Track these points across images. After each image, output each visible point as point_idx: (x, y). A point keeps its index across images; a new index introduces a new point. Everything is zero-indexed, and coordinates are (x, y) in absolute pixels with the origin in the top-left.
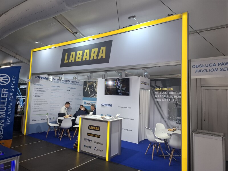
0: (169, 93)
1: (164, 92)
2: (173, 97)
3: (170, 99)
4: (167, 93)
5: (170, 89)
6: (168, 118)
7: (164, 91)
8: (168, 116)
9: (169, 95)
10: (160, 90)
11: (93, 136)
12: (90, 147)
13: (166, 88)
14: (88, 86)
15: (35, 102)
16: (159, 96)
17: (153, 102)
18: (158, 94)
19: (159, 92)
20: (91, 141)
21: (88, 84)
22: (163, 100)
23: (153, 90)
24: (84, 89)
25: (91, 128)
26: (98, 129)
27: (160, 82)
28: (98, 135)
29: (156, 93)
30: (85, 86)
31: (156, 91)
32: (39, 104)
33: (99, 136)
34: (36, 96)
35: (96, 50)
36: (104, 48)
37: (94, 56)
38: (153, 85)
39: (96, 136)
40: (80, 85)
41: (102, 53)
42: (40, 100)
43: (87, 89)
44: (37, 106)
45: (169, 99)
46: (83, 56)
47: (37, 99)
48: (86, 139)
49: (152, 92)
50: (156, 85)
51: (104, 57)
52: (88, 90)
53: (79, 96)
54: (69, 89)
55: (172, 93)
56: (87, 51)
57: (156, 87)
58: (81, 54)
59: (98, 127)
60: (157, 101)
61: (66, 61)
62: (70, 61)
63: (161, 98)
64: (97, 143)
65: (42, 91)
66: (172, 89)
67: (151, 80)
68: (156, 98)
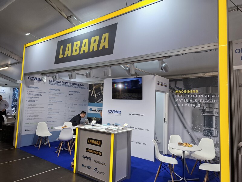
0: (193, 96)
1: (186, 95)
2: (199, 101)
3: (195, 103)
4: (190, 96)
5: (194, 91)
6: (192, 128)
7: (186, 93)
8: (192, 125)
9: (193, 98)
10: (181, 93)
11: (93, 153)
12: (89, 168)
13: (190, 89)
14: (94, 90)
15: (28, 108)
16: (180, 100)
17: (172, 108)
18: (178, 98)
19: (180, 95)
20: (90, 159)
21: (94, 88)
22: (186, 105)
23: (173, 92)
24: (90, 93)
25: (91, 142)
26: (99, 143)
27: (182, 82)
28: (99, 152)
29: (176, 96)
30: (91, 90)
31: (177, 94)
32: (34, 111)
33: (100, 154)
34: (29, 101)
35: (97, 38)
36: (106, 35)
37: (94, 47)
38: (173, 86)
39: (97, 153)
40: (85, 88)
41: (104, 41)
42: (35, 105)
43: (93, 93)
44: (31, 113)
45: (193, 104)
46: (80, 48)
47: (31, 105)
48: (85, 157)
49: (171, 95)
50: (176, 87)
51: (106, 47)
52: (94, 95)
53: (84, 101)
54: (71, 93)
55: (197, 96)
56: (86, 41)
57: (176, 89)
58: (79, 46)
59: (99, 141)
60: (178, 107)
61: (61, 56)
62: (65, 56)
63: (183, 103)
64: (98, 162)
65: (37, 95)
66: (197, 91)
67: (170, 81)
68: (176, 103)
